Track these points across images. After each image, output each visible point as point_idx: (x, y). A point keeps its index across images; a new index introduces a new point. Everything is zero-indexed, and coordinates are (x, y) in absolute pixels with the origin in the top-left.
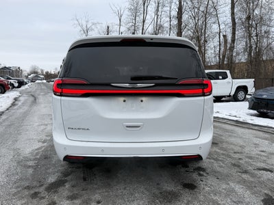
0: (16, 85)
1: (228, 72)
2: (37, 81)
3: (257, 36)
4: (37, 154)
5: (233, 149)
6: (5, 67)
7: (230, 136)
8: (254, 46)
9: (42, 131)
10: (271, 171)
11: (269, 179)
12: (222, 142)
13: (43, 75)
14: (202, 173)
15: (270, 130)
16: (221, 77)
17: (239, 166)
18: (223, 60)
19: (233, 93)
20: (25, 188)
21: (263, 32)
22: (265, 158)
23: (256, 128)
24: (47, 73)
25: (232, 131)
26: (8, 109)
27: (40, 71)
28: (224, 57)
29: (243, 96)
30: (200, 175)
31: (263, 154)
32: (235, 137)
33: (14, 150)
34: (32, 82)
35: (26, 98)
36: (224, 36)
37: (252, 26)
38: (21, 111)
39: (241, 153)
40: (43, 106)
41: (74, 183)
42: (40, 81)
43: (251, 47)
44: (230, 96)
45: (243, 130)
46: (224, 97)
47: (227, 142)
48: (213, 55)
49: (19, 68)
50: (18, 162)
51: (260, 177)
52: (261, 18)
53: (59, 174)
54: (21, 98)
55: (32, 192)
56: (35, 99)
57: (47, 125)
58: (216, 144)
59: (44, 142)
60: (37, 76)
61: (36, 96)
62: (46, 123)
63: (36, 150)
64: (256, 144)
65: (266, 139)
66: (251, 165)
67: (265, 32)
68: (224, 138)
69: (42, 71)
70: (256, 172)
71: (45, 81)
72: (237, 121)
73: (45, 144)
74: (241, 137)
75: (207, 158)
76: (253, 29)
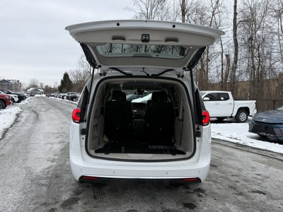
0: (16, 99)
1: (230, 93)
2: (36, 95)
3: (259, 57)
4: (48, 173)
5: (231, 172)
6: (4, 80)
7: (229, 159)
8: (257, 67)
9: (50, 149)
10: (264, 194)
11: (261, 201)
12: (221, 165)
13: (42, 89)
14: (201, 194)
15: (268, 154)
16: (222, 98)
17: (235, 188)
18: (226, 80)
19: (234, 115)
20: (42, 205)
21: (265, 53)
22: (260, 181)
23: (255, 151)
24: (47, 87)
25: (232, 154)
26: (12, 126)
27: (39, 85)
28: (226, 76)
29: (245, 117)
30: (200, 196)
31: (259, 177)
32: (234, 159)
33: (26, 168)
34: (31, 96)
35: (28, 114)
36: (227, 56)
37: (254, 48)
38: (25, 128)
39: (238, 176)
40: (46, 123)
41: (86, 200)
42: (39, 95)
43: (254, 67)
44: (231, 117)
45: (242, 153)
46: (226, 117)
47: (226, 165)
48: (216, 75)
49: (18, 81)
50: (32, 180)
51: (253, 199)
52: (264, 40)
53: (71, 192)
54: (23, 114)
55: (49, 208)
56: (37, 116)
57: (53, 144)
58: (216, 166)
59: (53, 161)
60: (36, 90)
61: (38, 112)
62: (52, 141)
63: (47, 168)
64: (253, 168)
65: (263, 163)
66: (247, 188)
67: (268, 53)
68: (223, 161)
69: (42, 85)
70: (250, 194)
71: (44, 95)
72: (237, 144)
73: (54, 163)
74: (239, 161)
75: (206, 180)
76: (255, 50)
